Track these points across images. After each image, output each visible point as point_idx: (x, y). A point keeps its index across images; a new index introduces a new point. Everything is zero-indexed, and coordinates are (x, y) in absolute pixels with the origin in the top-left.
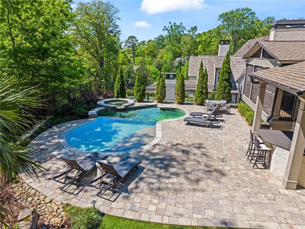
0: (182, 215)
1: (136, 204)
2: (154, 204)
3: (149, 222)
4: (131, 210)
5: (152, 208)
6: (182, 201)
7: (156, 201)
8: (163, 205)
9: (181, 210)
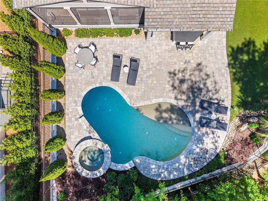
0: (226, 80)
1: (225, 97)
2: (223, 90)
3: (231, 90)
4: (228, 97)
5: (225, 91)
6: (220, 81)
7: (222, 90)
8: (223, 87)
9: (224, 81)
